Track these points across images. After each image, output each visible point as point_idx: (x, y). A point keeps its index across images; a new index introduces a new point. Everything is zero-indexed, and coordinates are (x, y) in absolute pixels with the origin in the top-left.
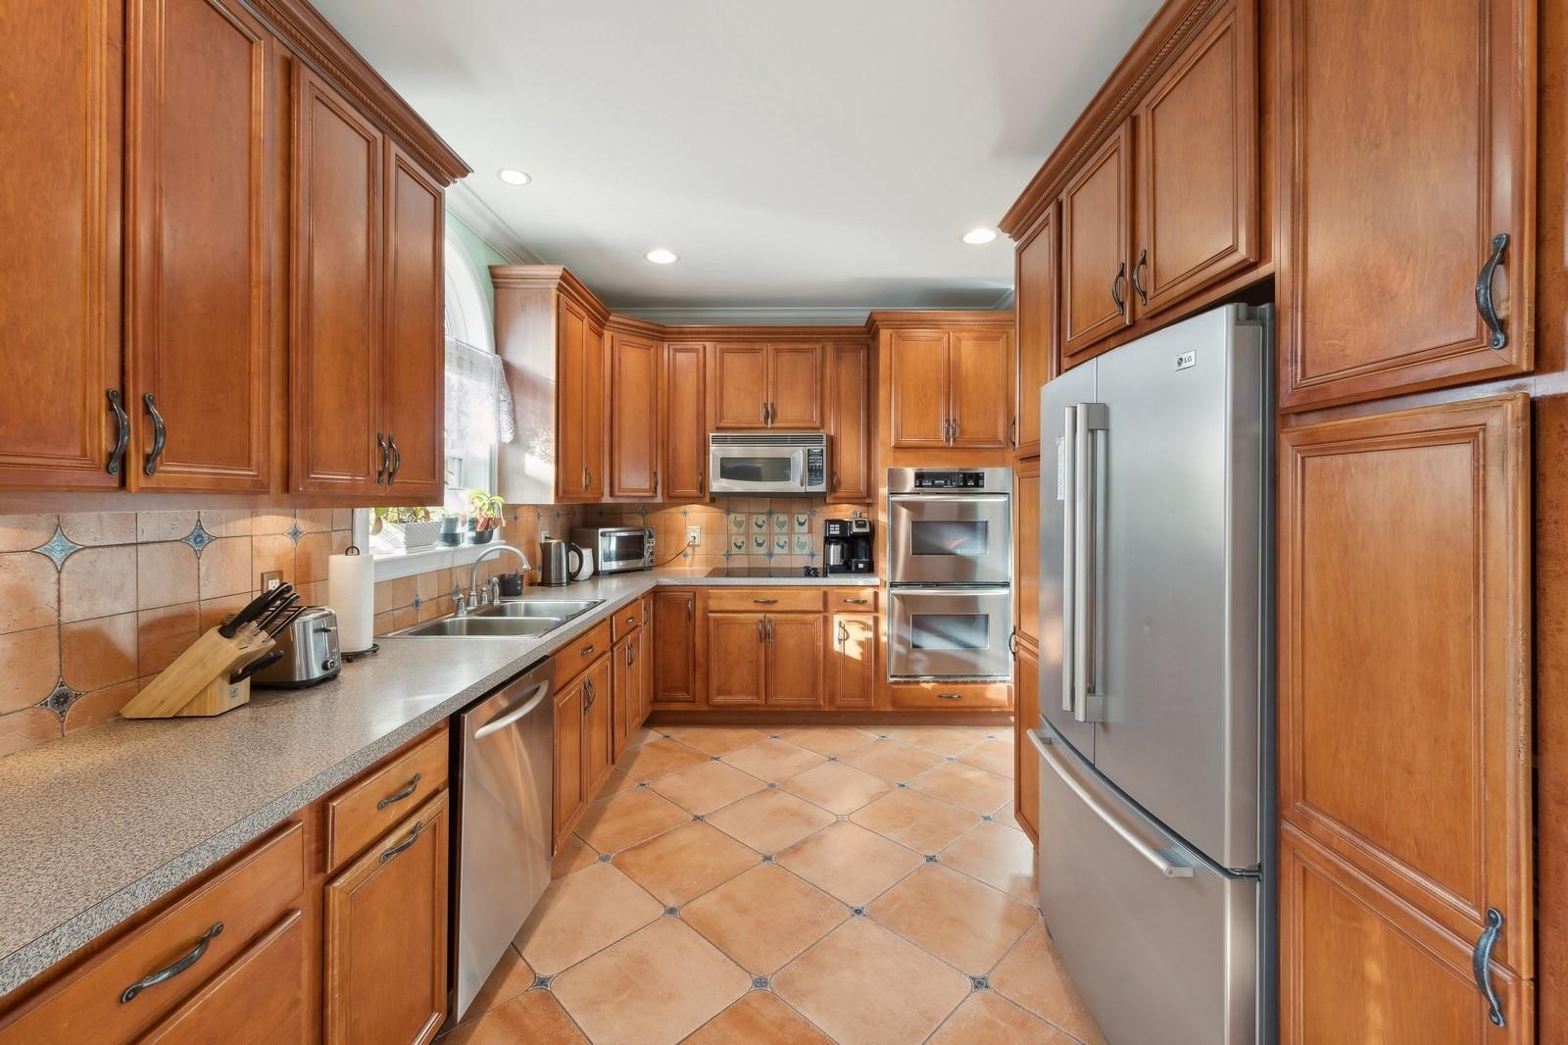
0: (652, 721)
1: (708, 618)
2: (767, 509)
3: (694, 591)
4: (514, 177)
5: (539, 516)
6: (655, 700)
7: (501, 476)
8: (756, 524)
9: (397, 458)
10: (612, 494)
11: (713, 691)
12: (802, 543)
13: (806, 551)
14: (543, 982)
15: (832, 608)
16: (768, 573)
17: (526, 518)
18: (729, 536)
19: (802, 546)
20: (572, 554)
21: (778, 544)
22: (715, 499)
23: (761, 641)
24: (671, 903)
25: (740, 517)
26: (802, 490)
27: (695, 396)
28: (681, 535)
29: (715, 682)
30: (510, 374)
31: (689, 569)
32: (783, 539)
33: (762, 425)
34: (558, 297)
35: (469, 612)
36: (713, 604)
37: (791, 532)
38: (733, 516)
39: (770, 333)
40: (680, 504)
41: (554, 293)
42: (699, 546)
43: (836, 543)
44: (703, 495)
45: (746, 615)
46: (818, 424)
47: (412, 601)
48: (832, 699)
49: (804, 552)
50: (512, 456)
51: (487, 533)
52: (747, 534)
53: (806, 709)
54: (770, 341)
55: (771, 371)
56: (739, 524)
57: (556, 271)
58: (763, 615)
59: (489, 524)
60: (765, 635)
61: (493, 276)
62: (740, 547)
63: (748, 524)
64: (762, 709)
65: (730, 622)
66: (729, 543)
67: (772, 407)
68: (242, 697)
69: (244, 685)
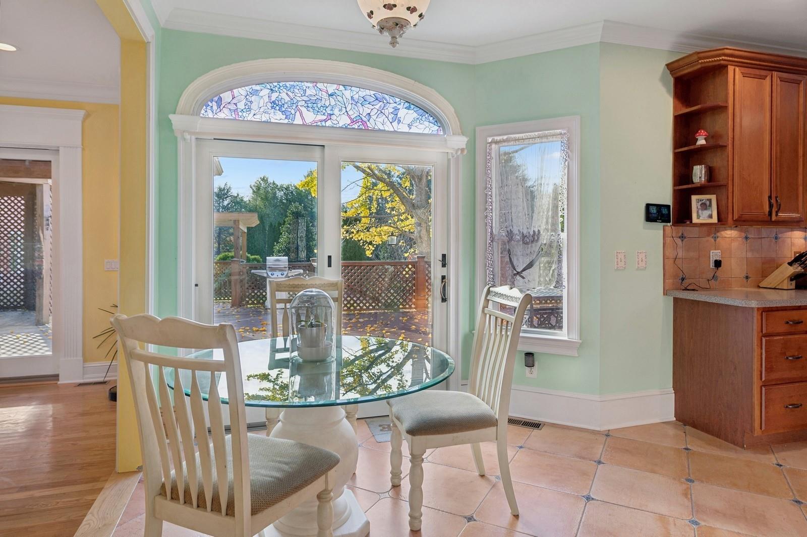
68: (793, 286)
69: (794, 282)
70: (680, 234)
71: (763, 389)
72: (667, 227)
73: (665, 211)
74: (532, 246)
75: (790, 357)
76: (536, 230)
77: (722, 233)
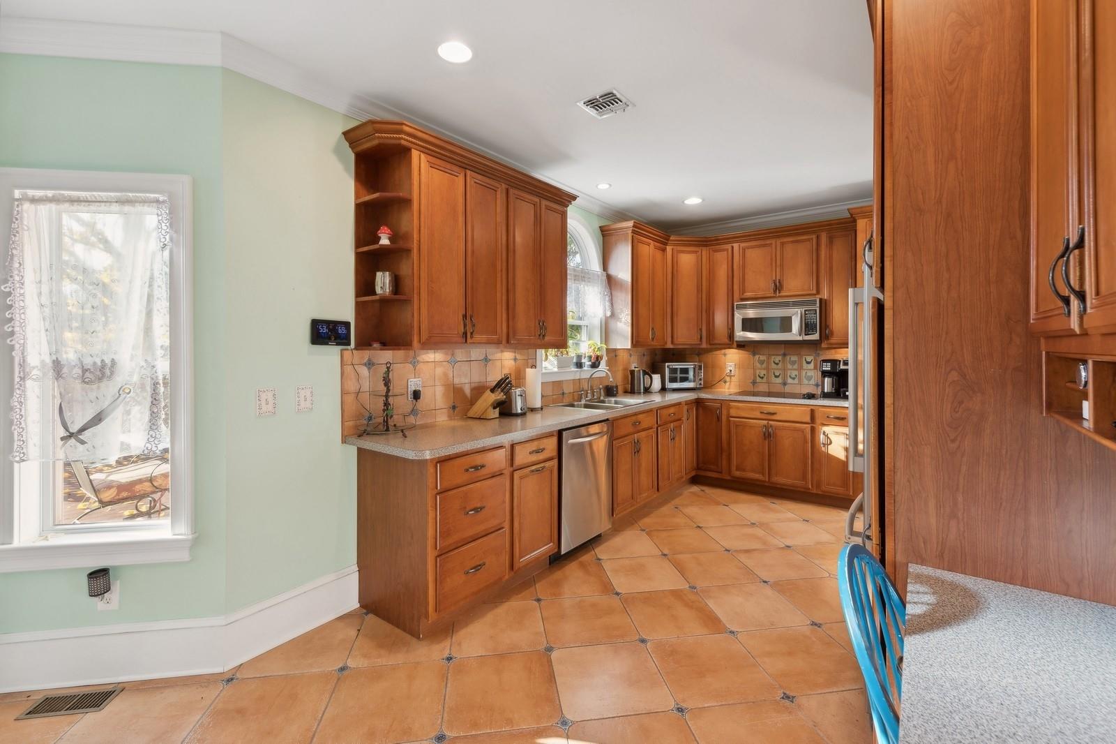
0: (695, 480)
1: (729, 421)
2: (782, 352)
3: (724, 403)
4: (603, 186)
5: (631, 355)
6: (698, 468)
7: (606, 332)
8: (774, 362)
9: (546, 329)
10: (672, 343)
11: (734, 468)
12: (808, 376)
13: (812, 382)
14: (600, 560)
15: (818, 421)
16: (783, 395)
17: (623, 357)
18: (754, 370)
19: (809, 378)
20: (647, 376)
21: (790, 376)
22: (742, 345)
23: (765, 439)
24: (666, 552)
25: (762, 358)
26: (800, 338)
27: (726, 279)
28: (722, 368)
29: (734, 462)
30: (610, 281)
31: (727, 390)
32: (794, 373)
33: (772, 295)
34: (633, 236)
35: (586, 401)
36: (733, 412)
37: (800, 368)
38: (757, 357)
39: (777, 232)
40: (721, 349)
41: (630, 235)
42: (734, 376)
43: (829, 377)
44: (731, 342)
45: (755, 421)
46: (814, 292)
47: (561, 392)
48: (818, 486)
49: (811, 383)
50: (612, 324)
51: (597, 363)
52: (768, 369)
53: (799, 489)
54: (778, 237)
55: (778, 258)
56: (762, 362)
57: (631, 224)
58: (766, 422)
59: (598, 358)
60: (768, 435)
61: (602, 231)
62: (762, 378)
63: (768, 363)
64: (766, 484)
65: (744, 426)
66: (755, 376)
67: (779, 282)
68: (497, 415)
69: (497, 410)
70: (365, 360)
71: (438, 559)
72: (345, 352)
73: (342, 330)
74: (99, 388)
75: (471, 511)
76: (108, 361)
77: (423, 356)
